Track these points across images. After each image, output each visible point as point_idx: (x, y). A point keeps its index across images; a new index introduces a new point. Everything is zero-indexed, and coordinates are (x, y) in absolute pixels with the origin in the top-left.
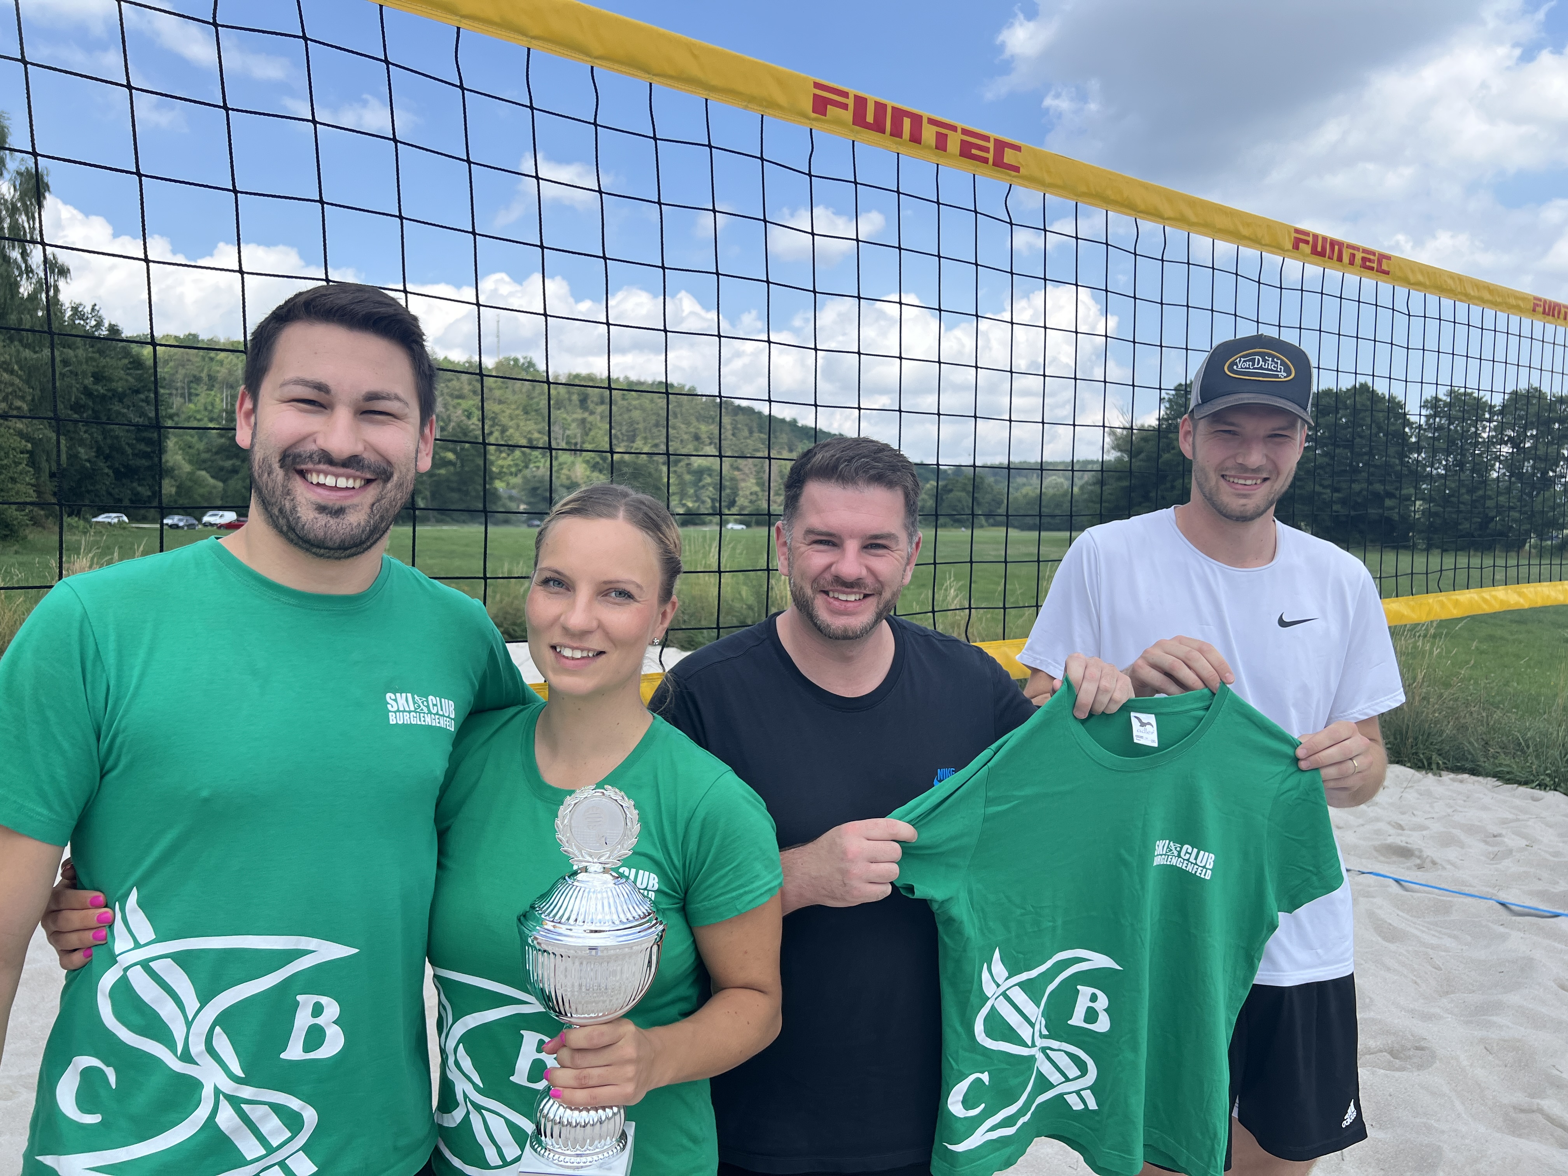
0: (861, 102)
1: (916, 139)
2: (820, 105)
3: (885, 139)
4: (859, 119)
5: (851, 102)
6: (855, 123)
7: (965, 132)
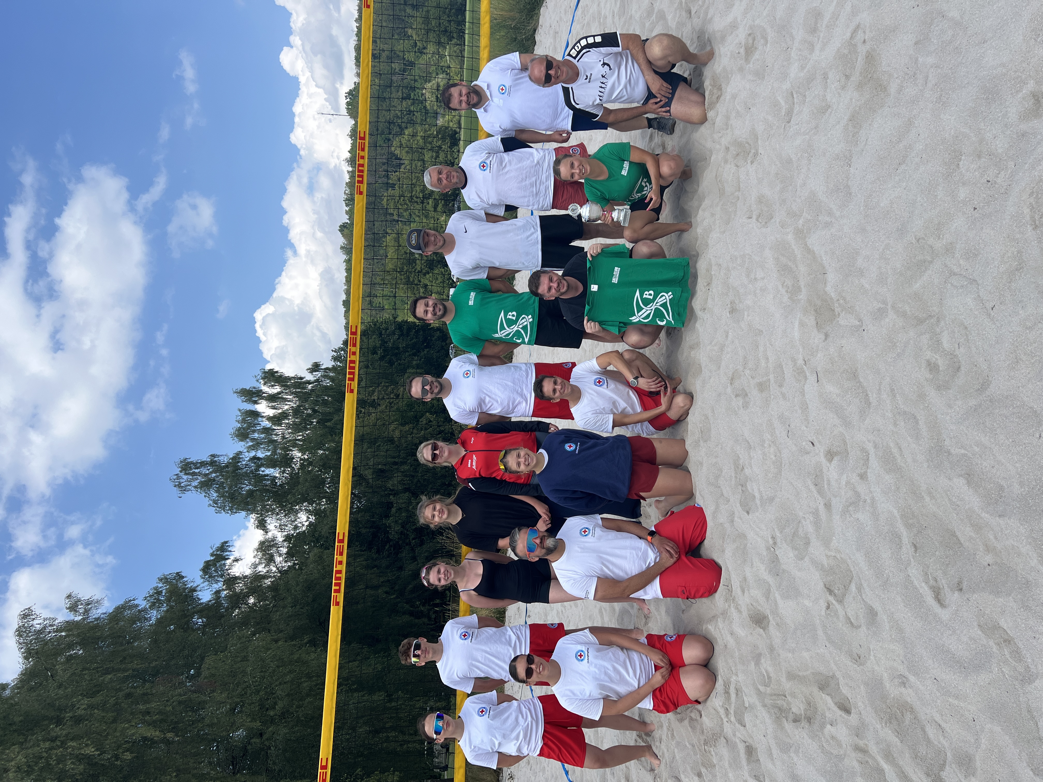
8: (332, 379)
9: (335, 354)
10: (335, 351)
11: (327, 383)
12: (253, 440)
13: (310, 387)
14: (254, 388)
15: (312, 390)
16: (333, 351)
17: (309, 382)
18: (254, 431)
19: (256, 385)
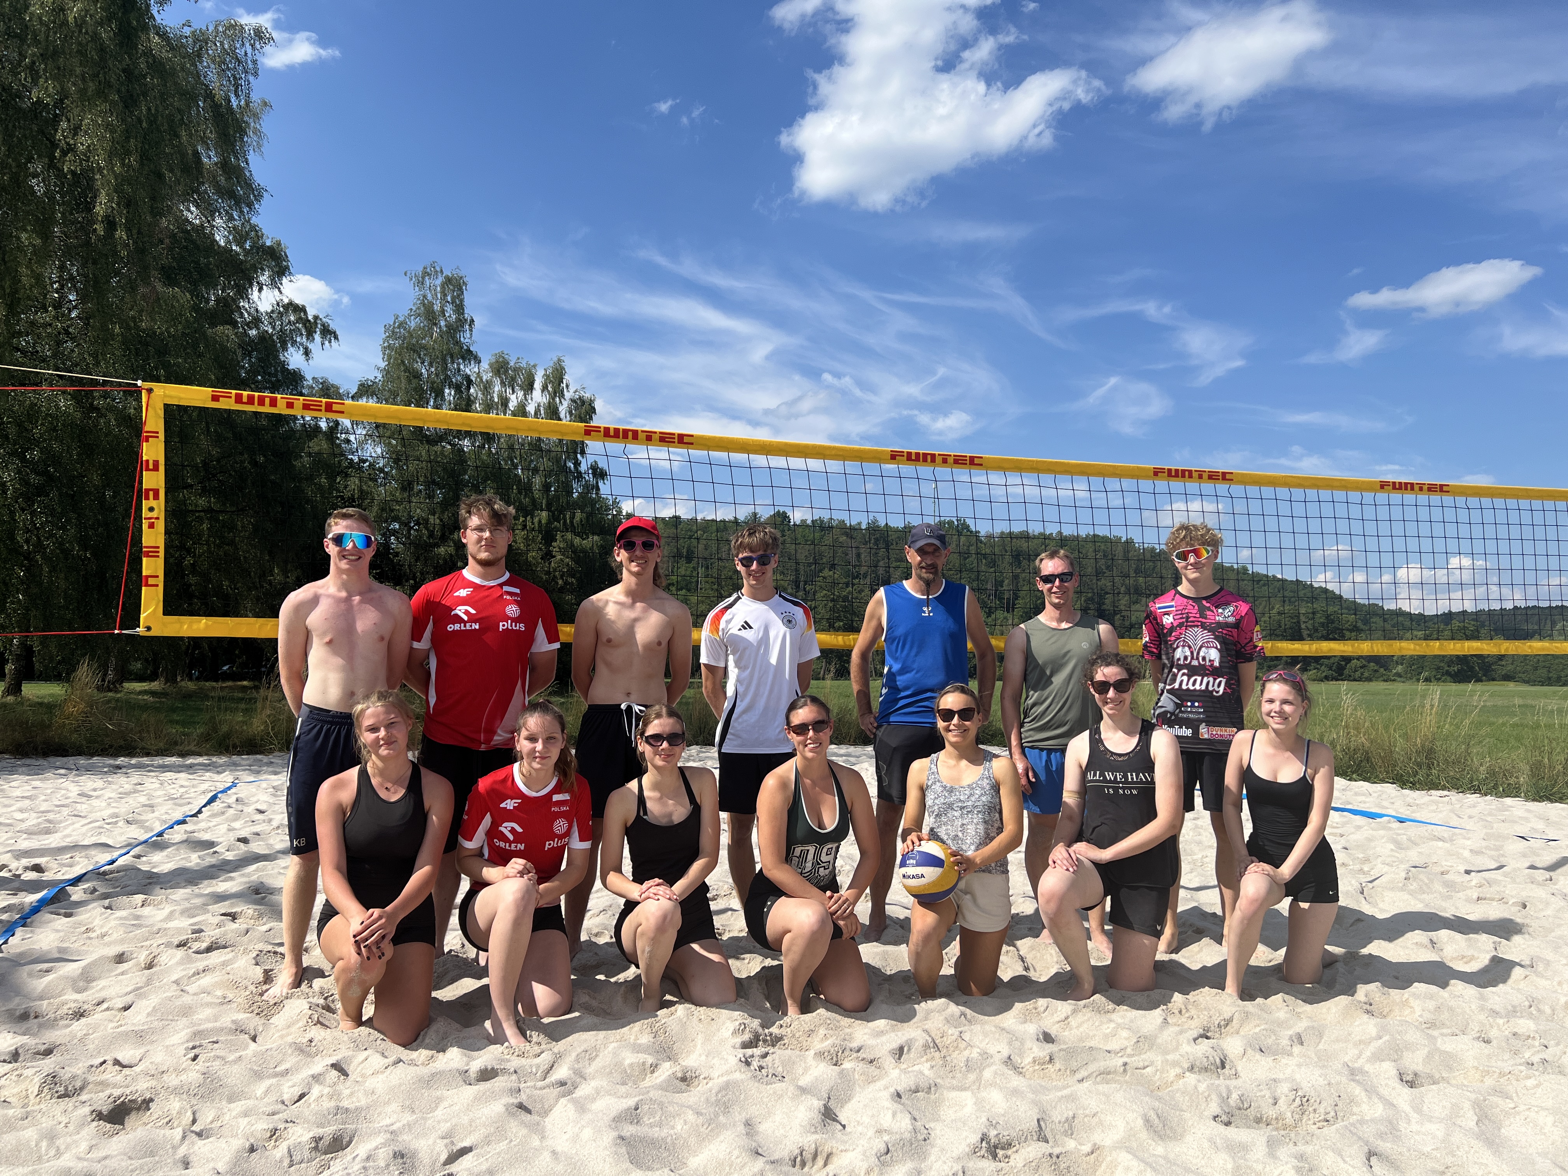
8: (582, 496)
11: (577, 491)
13: (571, 465)
14: (567, 386)
15: (566, 469)
17: (577, 464)
18: (503, 384)
19: (572, 388)
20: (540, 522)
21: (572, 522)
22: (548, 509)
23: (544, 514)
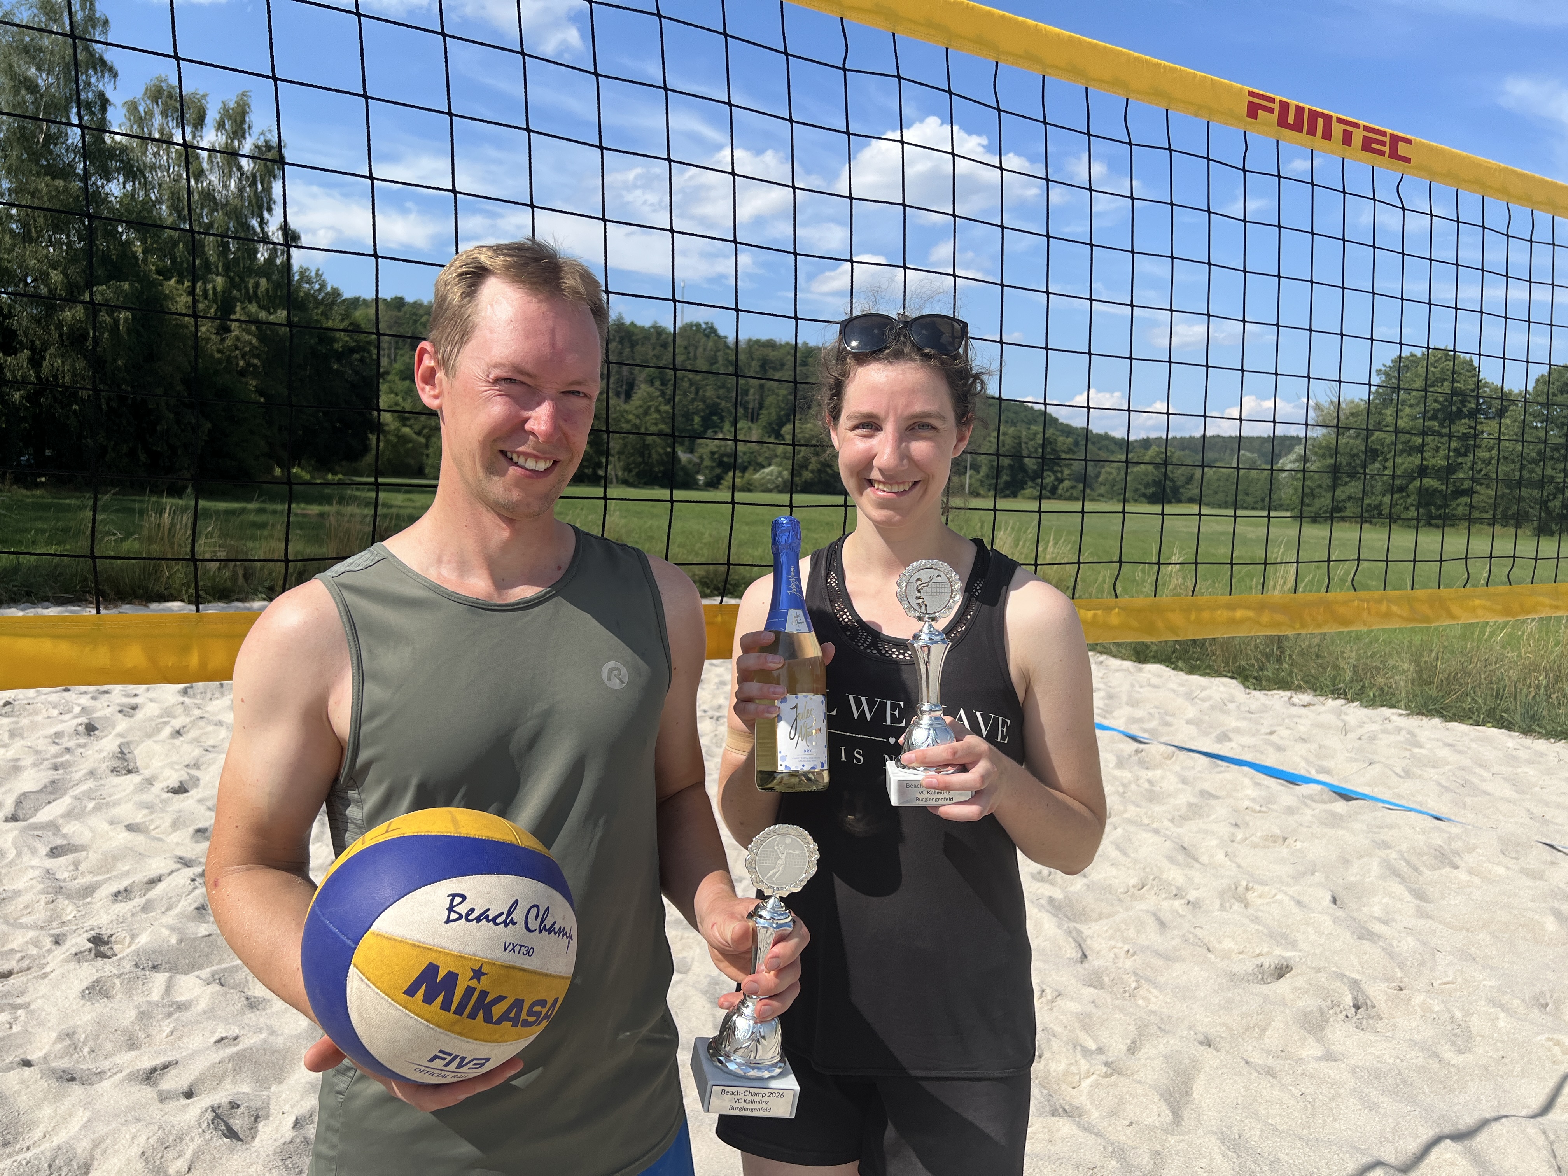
0: (1284, 106)
1: (1327, 135)
2: (1253, 111)
3: (1303, 137)
4: (1283, 122)
5: (1276, 107)
6: (1279, 124)
7: (1366, 129)
8: (270, 261)
9: (313, 274)
10: (317, 274)
11: (262, 255)
12: (150, 114)
13: (254, 223)
14: (249, 127)
15: (248, 227)
16: (318, 270)
17: (262, 223)
18: (165, 114)
19: (255, 130)
20: (214, 289)
21: (255, 292)
22: (226, 275)
23: (220, 280)
